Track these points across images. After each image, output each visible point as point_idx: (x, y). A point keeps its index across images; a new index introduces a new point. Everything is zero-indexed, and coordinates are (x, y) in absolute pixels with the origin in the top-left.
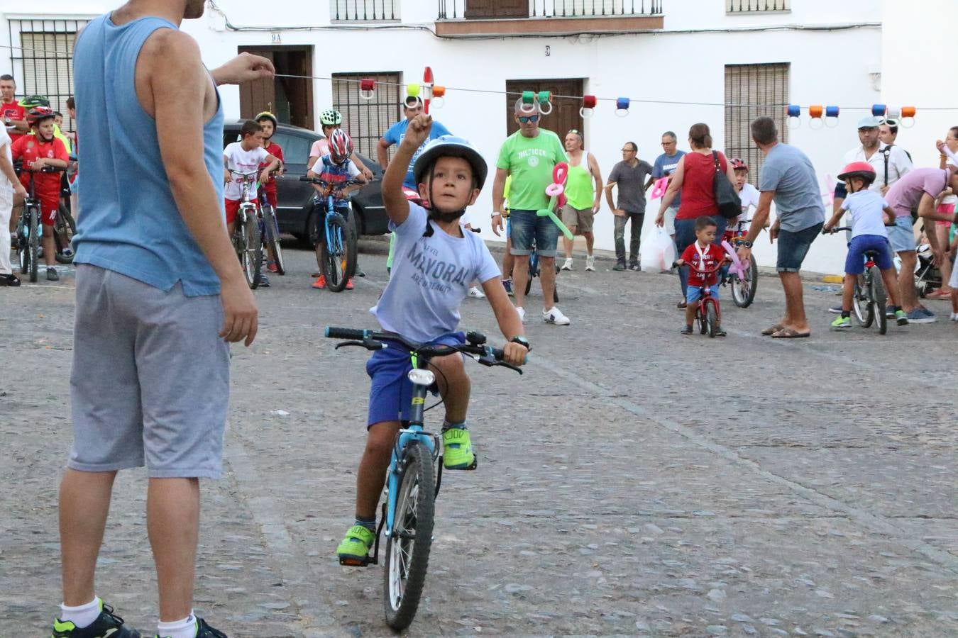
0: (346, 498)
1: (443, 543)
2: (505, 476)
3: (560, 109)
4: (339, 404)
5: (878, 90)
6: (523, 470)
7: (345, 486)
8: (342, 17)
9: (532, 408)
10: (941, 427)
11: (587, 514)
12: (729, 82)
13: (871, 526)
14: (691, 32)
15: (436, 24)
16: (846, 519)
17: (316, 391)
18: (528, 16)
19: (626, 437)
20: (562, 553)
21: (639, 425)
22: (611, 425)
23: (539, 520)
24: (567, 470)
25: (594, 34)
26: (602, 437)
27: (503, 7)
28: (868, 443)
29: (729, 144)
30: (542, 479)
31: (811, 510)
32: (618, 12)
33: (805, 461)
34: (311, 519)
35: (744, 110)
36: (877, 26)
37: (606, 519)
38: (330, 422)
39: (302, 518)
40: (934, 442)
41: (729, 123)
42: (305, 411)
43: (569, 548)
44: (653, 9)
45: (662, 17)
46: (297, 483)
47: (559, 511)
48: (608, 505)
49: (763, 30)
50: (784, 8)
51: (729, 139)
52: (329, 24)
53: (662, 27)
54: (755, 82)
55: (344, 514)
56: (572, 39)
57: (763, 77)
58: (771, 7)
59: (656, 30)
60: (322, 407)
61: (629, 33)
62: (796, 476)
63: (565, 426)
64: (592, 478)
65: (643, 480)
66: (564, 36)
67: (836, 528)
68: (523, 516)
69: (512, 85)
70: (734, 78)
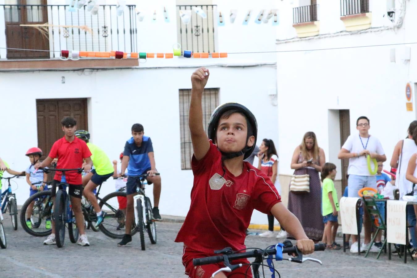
5: (275, 106)
12: (182, 100)
14: (156, 68)
18: (49, 58)
25: (94, 69)
29: (183, 140)
36: (273, 65)
41: (182, 126)
51: (183, 136)
53: (138, 65)
56: (79, 72)
58: (206, 52)
59: (134, 67)
61: (117, 69)
66: (74, 70)
69: (40, 103)
70: (185, 97)
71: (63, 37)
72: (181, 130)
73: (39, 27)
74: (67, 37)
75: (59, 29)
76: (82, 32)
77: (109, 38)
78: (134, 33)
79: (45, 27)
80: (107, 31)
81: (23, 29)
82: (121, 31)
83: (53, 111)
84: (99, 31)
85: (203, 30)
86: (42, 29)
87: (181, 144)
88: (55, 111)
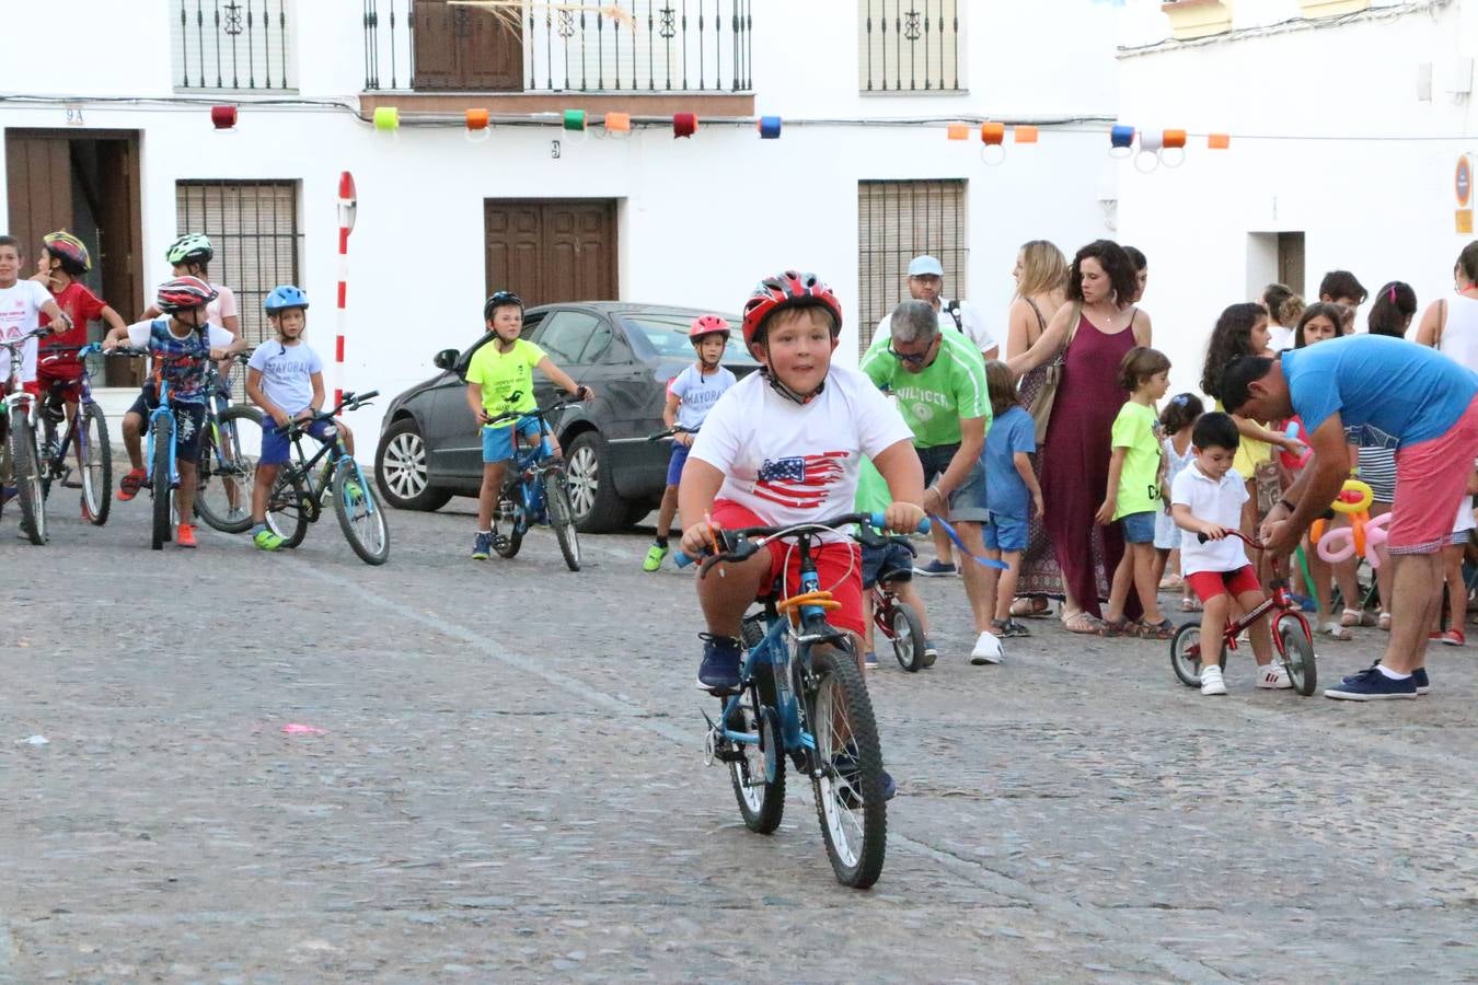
0: (133, 881)
1: (303, 952)
2: (433, 842)
3: (577, 250)
4: (143, 726)
6: (466, 832)
7: (135, 860)
8: (194, 81)
9: (496, 734)
10: (1201, 766)
11: (573, 903)
12: (865, 210)
13: (1071, 922)
15: (361, 97)
16: (1030, 911)
17: (105, 705)
18: (520, 89)
19: (659, 779)
20: (520, 968)
21: (682, 761)
22: (632, 760)
23: (484, 914)
24: (544, 832)
25: (636, 122)
26: (614, 780)
27: (479, 74)
28: (1076, 790)
29: (866, 315)
30: (500, 847)
31: (970, 895)
32: (677, 86)
33: (966, 819)
34: (61, 916)
35: (892, 258)
36: (1112, 121)
37: (606, 911)
38: (123, 755)
39: (46, 913)
40: (1187, 789)
41: (866, 278)
42: (80, 738)
43: (533, 959)
44: (736, 82)
45: (752, 96)
46: (45, 855)
47: (523, 898)
48: (612, 887)
49: (922, 122)
50: (956, 87)
51: (866, 306)
52: (172, 96)
53: (749, 114)
54: (910, 211)
55: (126, 906)
56: (599, 130)
57: (922, 202)
58: (935, 84)
59: (741, 119)
60: (113, 731)
62: (949, 842)
63: (551, 761)
64: (589, 845)
65: (680, 848)
67: (1008, 925)
68: (456, 907)
69: (494, 207)
70: (874, 203)
71: (557, 34)
72: (861, 291)
73: (497, 8)
74: (567, 35)
75: (549, 14)
76: (608, 23)
77: (676, 42)
78: (743, 30)
79: (513, 7)
80: (673, 20)
81: (458, 14)
82: (710, 24)
83: (528, 231)
84: (651, 22)
85: (927, 24)
86: (505, 14)
87: (862, 325)
88: (535, 233)
